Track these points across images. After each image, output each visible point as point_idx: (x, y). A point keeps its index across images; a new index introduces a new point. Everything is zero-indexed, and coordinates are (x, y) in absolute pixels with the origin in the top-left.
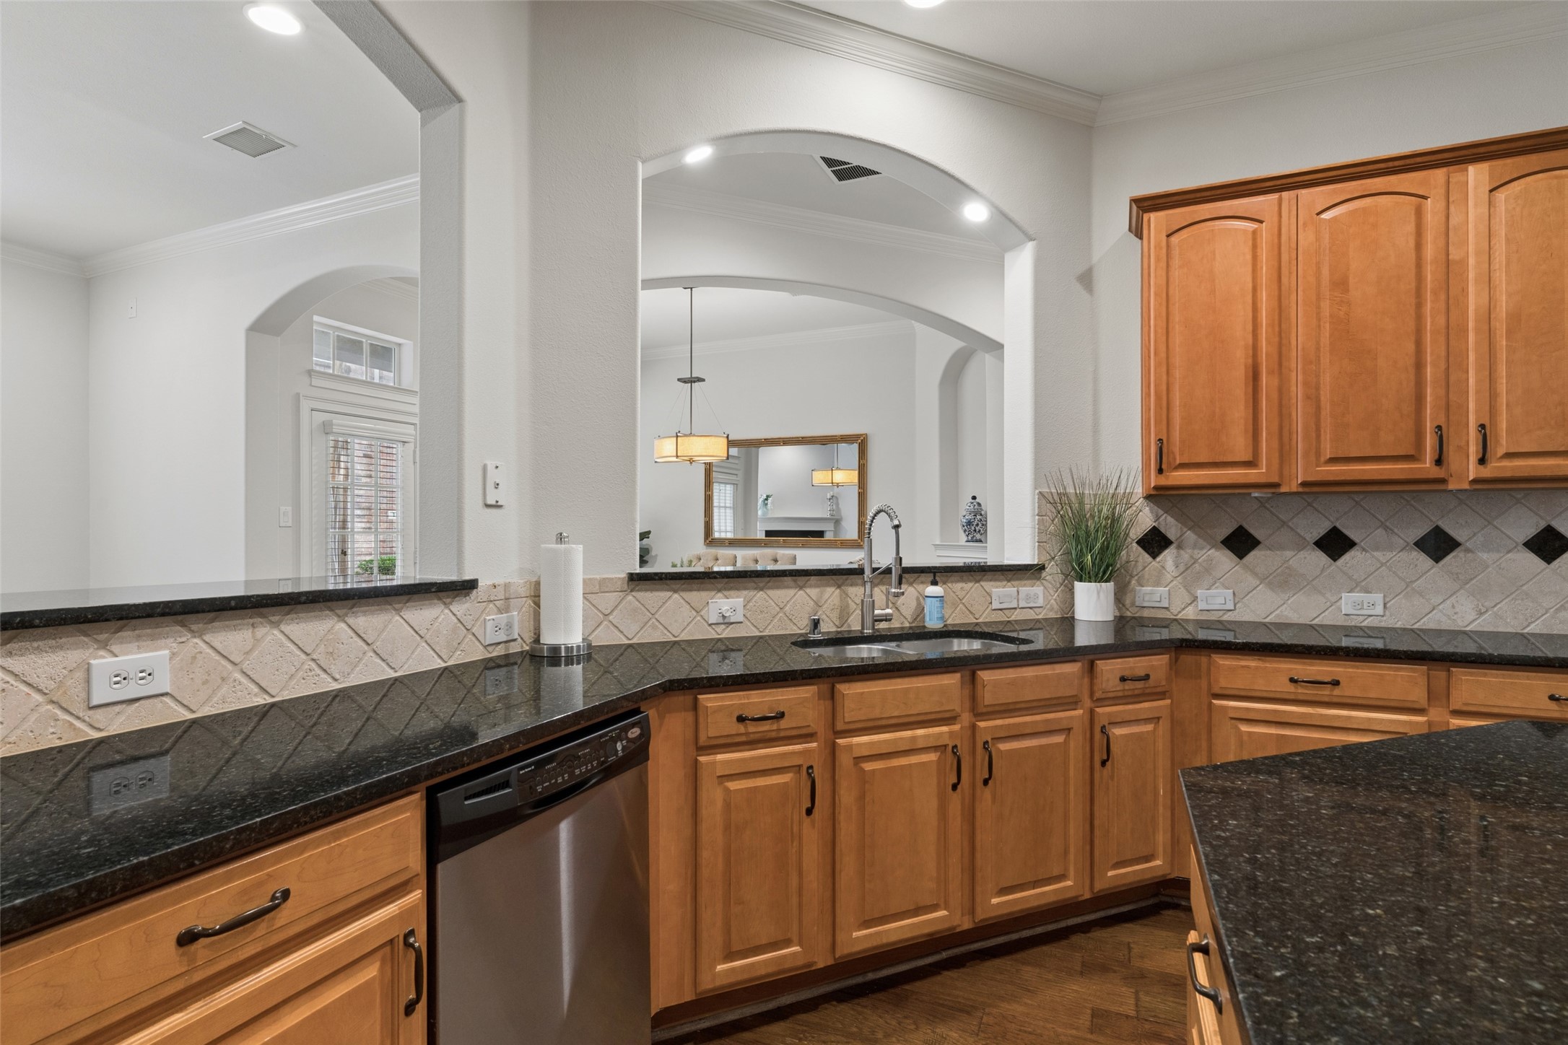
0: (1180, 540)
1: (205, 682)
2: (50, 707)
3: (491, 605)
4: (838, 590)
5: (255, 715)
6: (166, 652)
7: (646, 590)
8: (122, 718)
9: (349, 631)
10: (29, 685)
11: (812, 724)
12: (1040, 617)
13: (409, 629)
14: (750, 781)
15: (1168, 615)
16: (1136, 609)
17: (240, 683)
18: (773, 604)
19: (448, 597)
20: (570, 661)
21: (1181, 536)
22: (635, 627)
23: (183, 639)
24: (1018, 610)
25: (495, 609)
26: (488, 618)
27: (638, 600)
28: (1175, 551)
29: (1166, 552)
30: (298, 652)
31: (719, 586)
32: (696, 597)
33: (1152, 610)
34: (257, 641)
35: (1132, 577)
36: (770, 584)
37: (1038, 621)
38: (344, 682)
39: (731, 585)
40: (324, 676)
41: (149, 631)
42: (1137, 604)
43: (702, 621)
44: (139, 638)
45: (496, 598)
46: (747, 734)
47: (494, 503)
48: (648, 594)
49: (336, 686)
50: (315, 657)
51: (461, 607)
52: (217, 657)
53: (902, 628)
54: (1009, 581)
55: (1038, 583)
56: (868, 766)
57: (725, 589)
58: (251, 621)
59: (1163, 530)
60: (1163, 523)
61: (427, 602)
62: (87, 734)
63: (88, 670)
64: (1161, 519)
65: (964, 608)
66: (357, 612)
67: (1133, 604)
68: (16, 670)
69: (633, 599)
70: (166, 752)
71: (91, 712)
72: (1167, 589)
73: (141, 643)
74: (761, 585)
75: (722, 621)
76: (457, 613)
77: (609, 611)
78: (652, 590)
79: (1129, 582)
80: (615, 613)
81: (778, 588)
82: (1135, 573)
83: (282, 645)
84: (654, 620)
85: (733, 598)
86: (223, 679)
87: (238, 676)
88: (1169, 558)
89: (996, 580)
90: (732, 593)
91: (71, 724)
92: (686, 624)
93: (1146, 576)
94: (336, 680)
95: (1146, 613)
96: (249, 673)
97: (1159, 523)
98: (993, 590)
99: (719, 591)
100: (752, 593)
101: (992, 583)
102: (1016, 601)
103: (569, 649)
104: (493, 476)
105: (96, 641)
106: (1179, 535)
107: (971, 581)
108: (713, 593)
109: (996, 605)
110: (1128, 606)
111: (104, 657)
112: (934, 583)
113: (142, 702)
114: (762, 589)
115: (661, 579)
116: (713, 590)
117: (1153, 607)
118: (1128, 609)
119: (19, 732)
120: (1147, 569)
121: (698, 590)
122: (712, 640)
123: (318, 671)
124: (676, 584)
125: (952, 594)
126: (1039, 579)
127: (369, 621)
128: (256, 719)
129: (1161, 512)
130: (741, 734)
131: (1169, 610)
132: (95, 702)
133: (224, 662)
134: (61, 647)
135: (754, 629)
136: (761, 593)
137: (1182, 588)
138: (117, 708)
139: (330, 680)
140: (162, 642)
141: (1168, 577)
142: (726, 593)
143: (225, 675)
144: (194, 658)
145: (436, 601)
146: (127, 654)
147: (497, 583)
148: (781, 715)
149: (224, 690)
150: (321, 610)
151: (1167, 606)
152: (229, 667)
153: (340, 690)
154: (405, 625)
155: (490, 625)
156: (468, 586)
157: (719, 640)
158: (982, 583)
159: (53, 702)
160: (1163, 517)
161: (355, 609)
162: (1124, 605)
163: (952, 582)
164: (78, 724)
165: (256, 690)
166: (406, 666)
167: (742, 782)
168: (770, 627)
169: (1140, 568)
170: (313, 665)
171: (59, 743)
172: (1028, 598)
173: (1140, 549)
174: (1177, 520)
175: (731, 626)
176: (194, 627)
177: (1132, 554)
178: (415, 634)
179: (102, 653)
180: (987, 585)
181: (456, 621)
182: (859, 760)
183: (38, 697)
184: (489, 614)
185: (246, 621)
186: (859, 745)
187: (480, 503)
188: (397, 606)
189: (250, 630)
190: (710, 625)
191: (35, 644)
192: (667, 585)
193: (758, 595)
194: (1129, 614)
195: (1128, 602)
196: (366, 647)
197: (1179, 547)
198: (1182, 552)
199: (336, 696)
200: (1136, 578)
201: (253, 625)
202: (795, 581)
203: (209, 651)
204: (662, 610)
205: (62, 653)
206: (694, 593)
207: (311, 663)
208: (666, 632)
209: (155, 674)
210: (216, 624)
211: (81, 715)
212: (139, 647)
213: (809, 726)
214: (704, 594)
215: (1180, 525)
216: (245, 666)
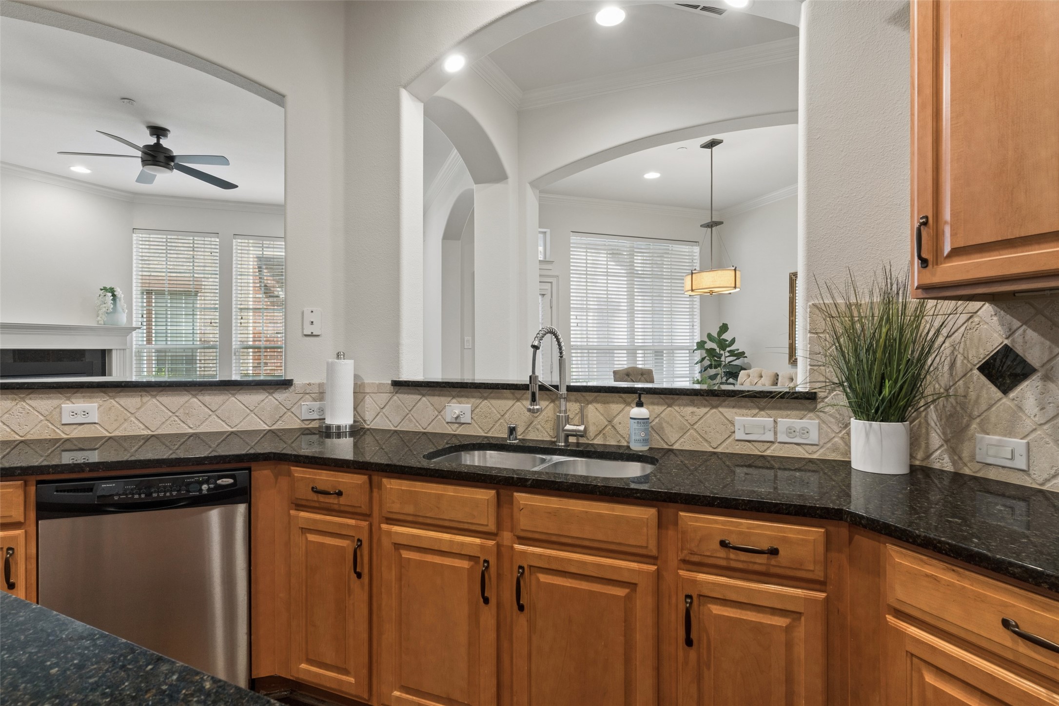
0: (1048, 366)
1: (116, 420)
2: (46, 422)
3: (307, 396)
4: (552, 404)
5: (143, 439)
6: (96, 405)
7: (405, 393)
8: (76, 431)
9: (199, 403)
10: (38, 412)
11: (363, 506)
12: (815, 456)
13: (241, 405)
14: (321, 537)
15: (1027, 482)
16: (979, 466)
17: (134, 423)
18: (495, 411)
19: (271, 389)
20: (339, 435)
21: (1050, 360)
22: (398, 419)
23: (105, 399)
24: (777, 444)
25: (311, 399)
26: (303, 403)
27: (400, 400)
28: (1040, 384)
29: (1025, 385)
30: (167, 411)
31: (454, 393)
32: (437, 400)
33: (1001, 470)
34: (143, 404)
35: (972, 418)
36: (492, 395)
37: (811, 461)
38: (196, 429)
39: (463, 393)
40: (182, 424)
41: (88, 394)
42: (978, 458)
43: (442, 419)
44: (84, 397)
45: (311, 392)
46: (318, 501)
47: (310, 333)
48: (406, 396)
49: (191, 431)
50: (177, 414)
51: (281, 396)
52: (122, 409)
53: (619, 447)
54: (762, 409)
55: (811, 415)
56: (406, 554)
57: (458, 396)
58: (140, 394)
59: (1019, 350)
60: (1020, 340)
61: (255, 391)
62: (61, 435)
63: (61, 409)
64: (1017, 334)
65: (695, 434)
66: (204, 394)
67: (973, 457)
68: (33, 405)
69: (397, 399)
70: (95, 449)
71: (63, 426)
72: (1025, 441)
73: (85, 399)
74: (485, 395)
75: (455, 421)
76: (279, 399)
77: (383, 406)
78: (408, 393)
79: (968, 426)
80: (386, 408)
81: (498, 398)
82: (976, 413)
83: (157, 407)
84: (410, 415)
85: (464, 404)
86: (125, 420)
87: (133, 419)
88: (1029, 394)
89: (740, 407)
90: (463, 399)
91: (54, 430)
92: (431, 420)
93: (993, 419)
94: (191, 428)
95: (992, 475)
96: (139, 419)
97: (1013, 341)
98: (736, 418)
99: (454, 397)
100: (478, 401)
101: (735, 410)
102: (772, 433)
103: (339, 427)
104: (308, 317)
105: (66, 397)
106: (1045, 360)
107: (705, 406)
108: (449, 399)
109: (739, 435)
110: (966, 459)
111: (68, 404)
112: (640, 404)
113: (85, 425)
114: (486, 398)
115: (408, 386)
116: (449, 396)
117: (1003, 467)
118: (966, 465)
119: (34, 430)
120: (994, 409)
121: (439, 396)
122: (450, 434)
123: (179, 422)
124: (424, 390)
125: (680, 418)
126: (813, 410)
127: (214, 399)
128: (143, 441)
129: (1016, 323)
130: (315, 501)
131: (1029, 475)
132: (63, 422)
133: (125, 412)
134: (50, 398)
135: (480, 430)
136: (486, 401)
137: (1052, 444)
138: (74, 426)
139: (187, 427)
140: (95, 400)
141: (1028, 424)
142: (459, 399)
143: (126, 418)
144: (110, 409)
145: (262, 391)
146: (79, 403)
147: (312, 382)
148: (340, 494)
149: (125, 425)
150: (181, 391)
151: (1024, 467)
152: (129, 415)
153: (194, 434)
154: (238, 403)
155: (304, 408)
156: (286, 384)
157: (455, 435)
158: (720, 409)
159: (47, 420)
160: (1020, 331)
161: (203, 392)
162: (960, 458)
163: (679, 405)
164: (57, 431)
165: (143, 427)
166: (239, 426)
167: (316, 536)
168: (493, 430)
169: (984, 407)
170: (176, 419)
171: (49, 437)
172: (791, 431)
173: (983, 379)
174: (1043, 335)
175: (463, 426)
176: (110, 394)
177: (971, 386)
178: (246, 409)
179: (68, 402)
180: (728, 412)
181: (277, 403)
182: (398, 546)
183: (42, 418)
184: (304, 401)
185: (137, 393)
186: (396, 533)
187: (300, 334)
188: (232, 392)
189: (140, 398)
190: (448, 423)
191: (40, 396)
192: (418, 390)
193: (483, 403)
194: (967, 471)
195: (965, 454)
196: (211, 413)
197: (1047, 378)
198: (1051, 386)
199: (191, 436)
200: (978, 420)
201: (141, 396)
202: (513, 394)
203: (118, 406)
204: (415, 408)
205: (51, 400)
206: (436, 398)
207: (175, 417)
208: (417, 424)
209: (90, 413)
210: (121, 394)
211: (59, 427)
212: (84, 401)
213: (361, 507)
214: (443, 399)
215: (1048, 343)
216: (136, 415)
